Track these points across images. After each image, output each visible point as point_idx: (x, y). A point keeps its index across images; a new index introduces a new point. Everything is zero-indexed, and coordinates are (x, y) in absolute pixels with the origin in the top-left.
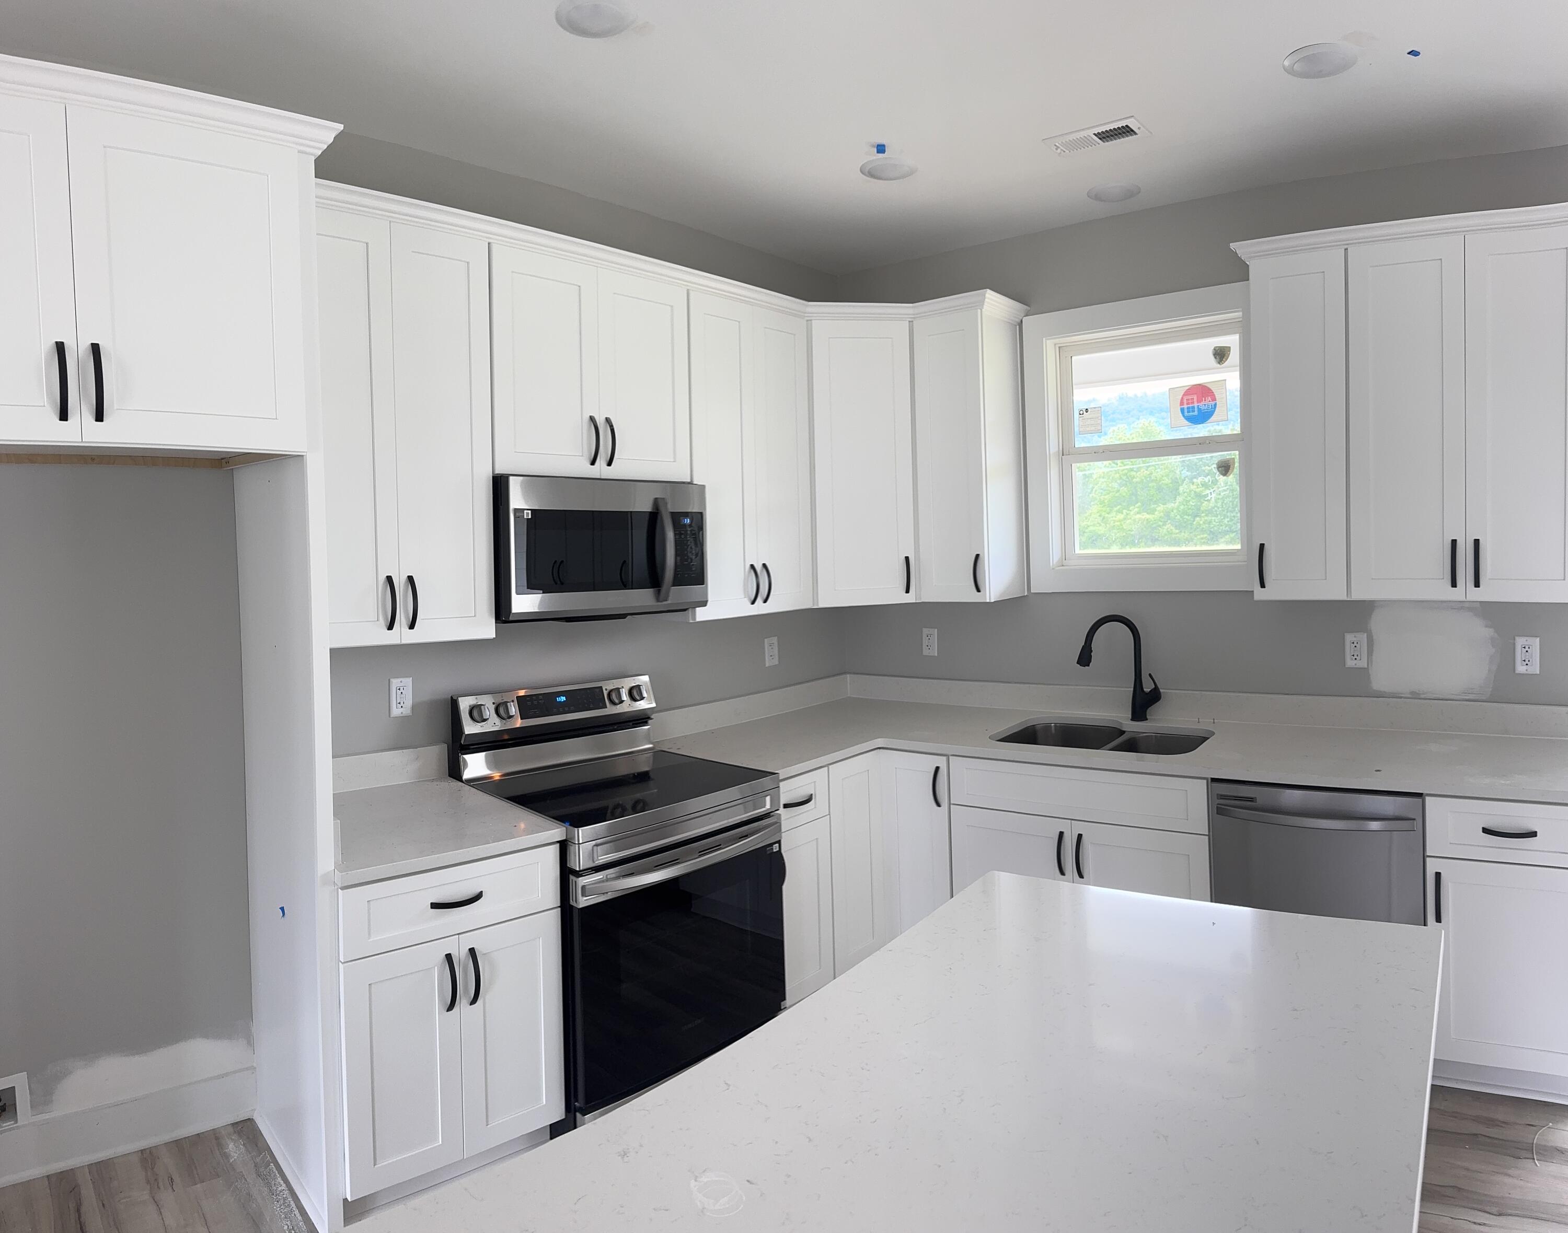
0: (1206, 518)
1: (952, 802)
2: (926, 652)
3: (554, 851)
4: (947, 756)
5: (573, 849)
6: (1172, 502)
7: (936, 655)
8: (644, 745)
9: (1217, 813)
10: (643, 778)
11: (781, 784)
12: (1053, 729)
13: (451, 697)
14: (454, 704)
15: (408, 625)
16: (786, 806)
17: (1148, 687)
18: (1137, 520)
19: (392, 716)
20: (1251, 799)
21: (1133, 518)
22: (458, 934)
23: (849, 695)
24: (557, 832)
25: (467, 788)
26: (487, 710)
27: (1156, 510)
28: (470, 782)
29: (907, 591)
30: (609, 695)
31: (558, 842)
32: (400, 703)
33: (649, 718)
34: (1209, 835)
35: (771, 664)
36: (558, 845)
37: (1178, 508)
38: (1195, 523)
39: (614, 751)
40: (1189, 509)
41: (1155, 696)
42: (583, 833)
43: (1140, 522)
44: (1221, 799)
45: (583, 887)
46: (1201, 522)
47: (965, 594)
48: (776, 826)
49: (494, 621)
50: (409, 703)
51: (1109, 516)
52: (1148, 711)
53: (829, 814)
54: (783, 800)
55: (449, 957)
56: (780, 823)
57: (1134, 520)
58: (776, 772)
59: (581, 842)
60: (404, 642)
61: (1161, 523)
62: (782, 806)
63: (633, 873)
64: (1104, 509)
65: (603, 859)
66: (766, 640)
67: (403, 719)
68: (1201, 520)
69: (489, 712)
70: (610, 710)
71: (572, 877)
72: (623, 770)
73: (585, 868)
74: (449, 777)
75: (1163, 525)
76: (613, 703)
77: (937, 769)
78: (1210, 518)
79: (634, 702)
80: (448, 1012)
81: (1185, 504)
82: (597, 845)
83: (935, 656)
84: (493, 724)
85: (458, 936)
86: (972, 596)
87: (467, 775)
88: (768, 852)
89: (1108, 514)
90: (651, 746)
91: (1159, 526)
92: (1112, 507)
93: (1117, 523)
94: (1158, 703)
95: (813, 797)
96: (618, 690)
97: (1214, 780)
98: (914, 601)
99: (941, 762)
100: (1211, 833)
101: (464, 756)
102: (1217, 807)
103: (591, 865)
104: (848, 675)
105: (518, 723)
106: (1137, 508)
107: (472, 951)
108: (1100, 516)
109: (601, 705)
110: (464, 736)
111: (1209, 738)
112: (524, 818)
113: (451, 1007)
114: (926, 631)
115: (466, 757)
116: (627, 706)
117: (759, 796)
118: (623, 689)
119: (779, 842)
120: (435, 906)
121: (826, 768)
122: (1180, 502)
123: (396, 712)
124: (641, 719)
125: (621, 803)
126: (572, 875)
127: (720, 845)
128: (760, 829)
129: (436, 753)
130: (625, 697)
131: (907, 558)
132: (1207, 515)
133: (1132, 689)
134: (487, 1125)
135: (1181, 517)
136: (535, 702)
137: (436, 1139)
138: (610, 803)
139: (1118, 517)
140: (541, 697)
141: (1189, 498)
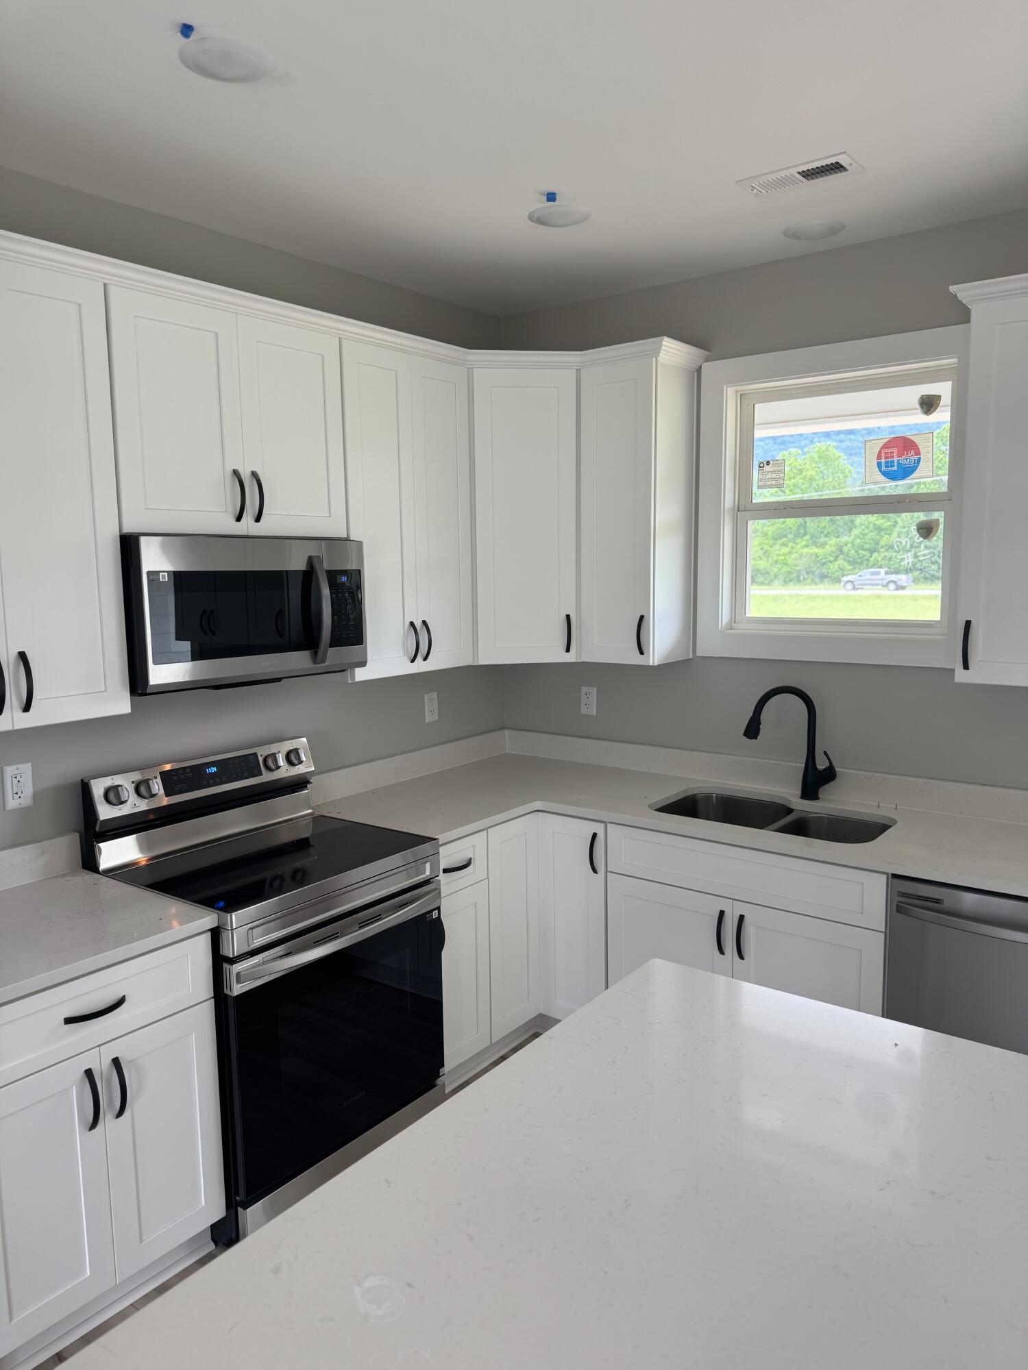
0: (885, 554)
1: (609, 870)
2: (584, 710)
3: (205, 940)
4: (605, 823)
5: (225, 936)
6: (846, 535)
7: (595, 714)
8: (304, 811)
9: (897, 911)
10: (302, 845)
11: (441, 849)
12: (714, 799)
13: (82, 780)
14: (85, 789)
15: (21, 708)
16: (445, 871)
17: (821, 764)
18: (804, 555)
19: (7, 809)
20: (937, 901)
21: (799, 553)
22: (99, 1046)
23: (507, 751)
24: (208, 919)
25: (104, 880)
26: (125, 791)
27: (827, 544)
28: (110, 872)
29: (568, 650)
30: (265, 761)
31: (209, 930)
32: (17, 793)
33: (309, 782)
34: (885, 933)
35: (432, 720)
36: (210, 933)
37: (853, 543)
38: (872, 559)
39: (275, 819)
40: (866, 543)
41: (829, 775)
42: (236, 918)
43: (808, 556)
44: (903, 896)
45: (238, 974)
46: (880, 558)
47: (627, 655)
48: (435, 893)
49: (128, 694)
50: (28, 791)
51: (773, 549)
52: (821, 790)
53: (488, 878)
54: (443, 866)
55: (89, 1073)
56: (440, 889)
57: (801, 555)
58: (436, 837)
59: (234, 927)
60: (17, 727)
61: (832, 559)
62: (441, 871)
63: (291, 953)
64: (767, 542)
65: (258, 942)
66: (426, 695)
67: (23, 812)
68: (879, 556)
69: (129, 792)
70: (267, 777)
71: (225, 965)
72: (286, 837)
73: (241, 952)
74: (83, 870)
75: (834, 560)
76: (269, 769)
77: (595, 835)
78: (890, 554)
79: (291, 767)
80: (91, 1132)
81: (861, 537)
82: (252, 929)
83: (593, 716)
84: (134, 805)
85: (98, 1048)
86: (634, 659)
87: (105, 863)
88: (428, 919)
89: (771, 547)
90: (310, 811)
91: (830, 562)
92: (776, 539)
93: (779, 558)
94: (832, 783)
95: (472, 860)
96: (274, 756)
97: (895, 876)
98: (574, 661)
99: (598, 827)
100: (888, 931)
101: (100, 845)
102: (897, 905)
103: (246, 949)
104: (507, 731)
105: (165, 801)
106: (806, 540)
107: (116, 1062)
108: (762, 549)
109: (256, 772)
110: (99, 823)
111: (891, 826)
112: (173, 907)
113: (94, 1124)
114: (584, 689)
115: (101, 845)
116: (286, 771)
117: (420, 861)
118: (280, 755)
119: (438, 908)
120: (69, 1021)
121: (485, 832)
122: (855, 535)
123: (12, 803)
124: (299, 784)
125: (280, 873)
126: (225, 962)
127: (380, 915)
128: (420, 897)
129: (67, 845)
130: (281, 761)
131: (568, 617)
132: (887, 551)
133: (804, 765)
134: (141, 1242)
135: (857, 552)
136: (182, 777)
137: (83, 1271)
138: (268, 874)
139: (782, 550)
140: (188, 770)
141: (867, 531)
